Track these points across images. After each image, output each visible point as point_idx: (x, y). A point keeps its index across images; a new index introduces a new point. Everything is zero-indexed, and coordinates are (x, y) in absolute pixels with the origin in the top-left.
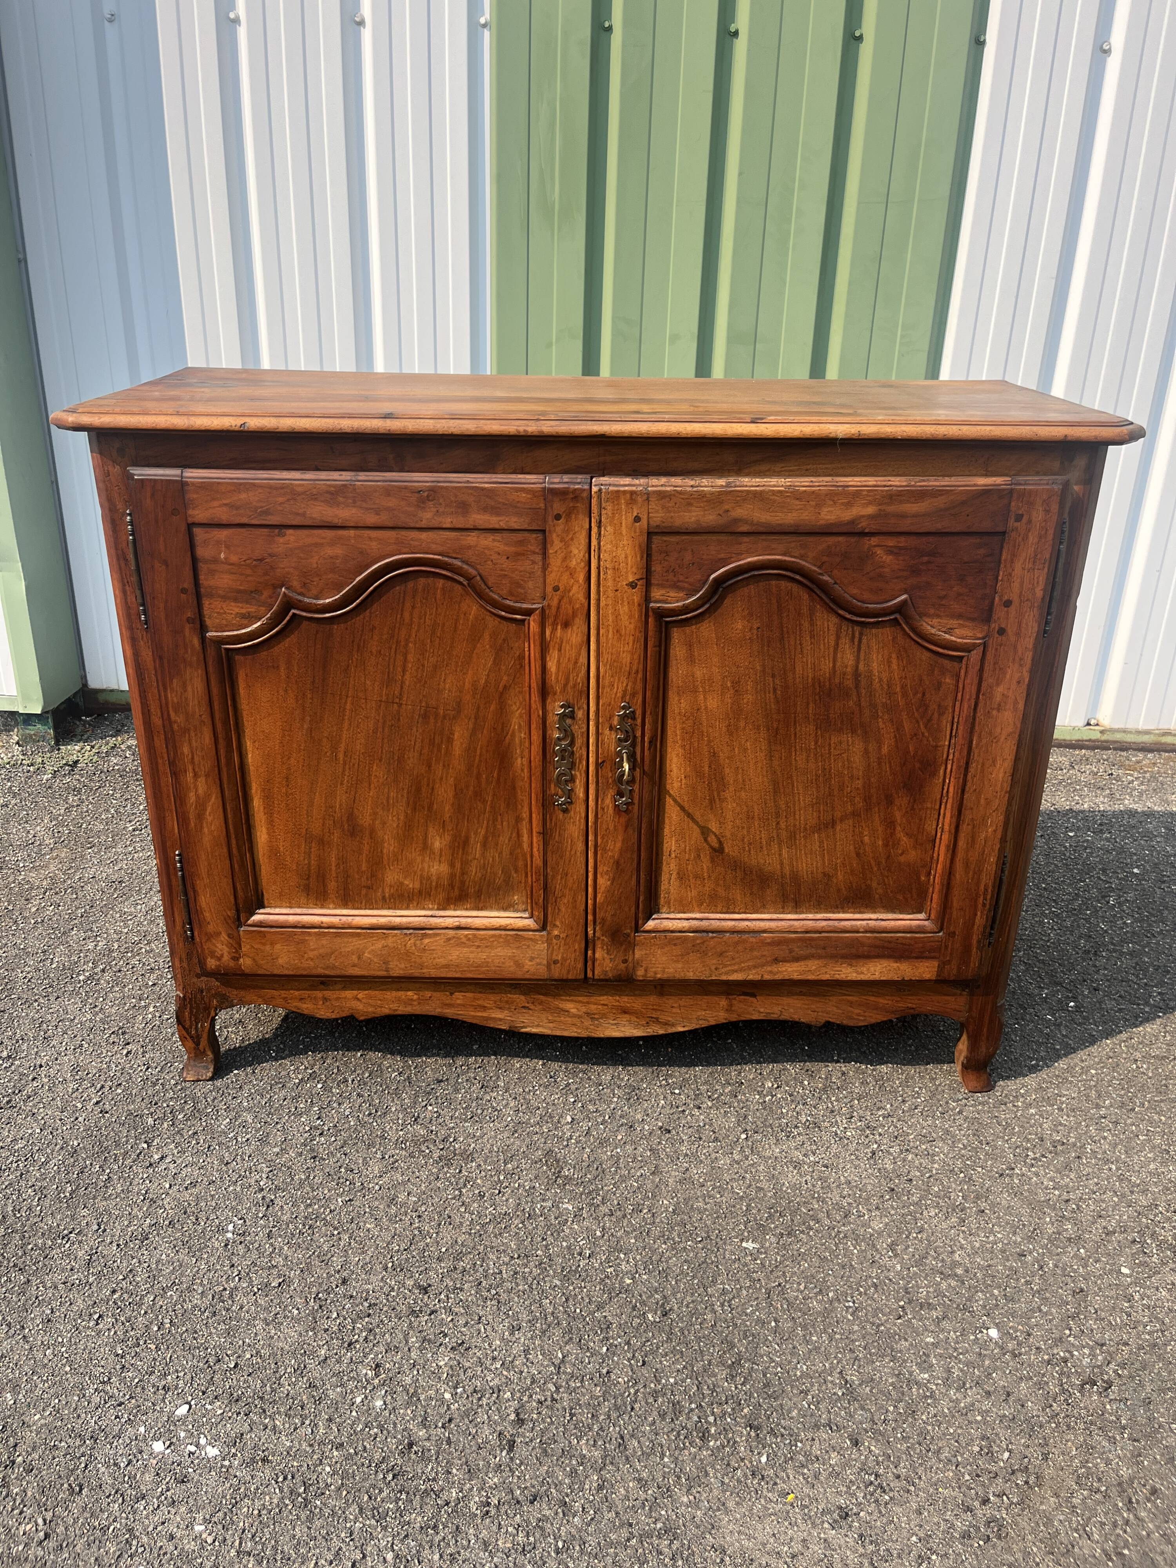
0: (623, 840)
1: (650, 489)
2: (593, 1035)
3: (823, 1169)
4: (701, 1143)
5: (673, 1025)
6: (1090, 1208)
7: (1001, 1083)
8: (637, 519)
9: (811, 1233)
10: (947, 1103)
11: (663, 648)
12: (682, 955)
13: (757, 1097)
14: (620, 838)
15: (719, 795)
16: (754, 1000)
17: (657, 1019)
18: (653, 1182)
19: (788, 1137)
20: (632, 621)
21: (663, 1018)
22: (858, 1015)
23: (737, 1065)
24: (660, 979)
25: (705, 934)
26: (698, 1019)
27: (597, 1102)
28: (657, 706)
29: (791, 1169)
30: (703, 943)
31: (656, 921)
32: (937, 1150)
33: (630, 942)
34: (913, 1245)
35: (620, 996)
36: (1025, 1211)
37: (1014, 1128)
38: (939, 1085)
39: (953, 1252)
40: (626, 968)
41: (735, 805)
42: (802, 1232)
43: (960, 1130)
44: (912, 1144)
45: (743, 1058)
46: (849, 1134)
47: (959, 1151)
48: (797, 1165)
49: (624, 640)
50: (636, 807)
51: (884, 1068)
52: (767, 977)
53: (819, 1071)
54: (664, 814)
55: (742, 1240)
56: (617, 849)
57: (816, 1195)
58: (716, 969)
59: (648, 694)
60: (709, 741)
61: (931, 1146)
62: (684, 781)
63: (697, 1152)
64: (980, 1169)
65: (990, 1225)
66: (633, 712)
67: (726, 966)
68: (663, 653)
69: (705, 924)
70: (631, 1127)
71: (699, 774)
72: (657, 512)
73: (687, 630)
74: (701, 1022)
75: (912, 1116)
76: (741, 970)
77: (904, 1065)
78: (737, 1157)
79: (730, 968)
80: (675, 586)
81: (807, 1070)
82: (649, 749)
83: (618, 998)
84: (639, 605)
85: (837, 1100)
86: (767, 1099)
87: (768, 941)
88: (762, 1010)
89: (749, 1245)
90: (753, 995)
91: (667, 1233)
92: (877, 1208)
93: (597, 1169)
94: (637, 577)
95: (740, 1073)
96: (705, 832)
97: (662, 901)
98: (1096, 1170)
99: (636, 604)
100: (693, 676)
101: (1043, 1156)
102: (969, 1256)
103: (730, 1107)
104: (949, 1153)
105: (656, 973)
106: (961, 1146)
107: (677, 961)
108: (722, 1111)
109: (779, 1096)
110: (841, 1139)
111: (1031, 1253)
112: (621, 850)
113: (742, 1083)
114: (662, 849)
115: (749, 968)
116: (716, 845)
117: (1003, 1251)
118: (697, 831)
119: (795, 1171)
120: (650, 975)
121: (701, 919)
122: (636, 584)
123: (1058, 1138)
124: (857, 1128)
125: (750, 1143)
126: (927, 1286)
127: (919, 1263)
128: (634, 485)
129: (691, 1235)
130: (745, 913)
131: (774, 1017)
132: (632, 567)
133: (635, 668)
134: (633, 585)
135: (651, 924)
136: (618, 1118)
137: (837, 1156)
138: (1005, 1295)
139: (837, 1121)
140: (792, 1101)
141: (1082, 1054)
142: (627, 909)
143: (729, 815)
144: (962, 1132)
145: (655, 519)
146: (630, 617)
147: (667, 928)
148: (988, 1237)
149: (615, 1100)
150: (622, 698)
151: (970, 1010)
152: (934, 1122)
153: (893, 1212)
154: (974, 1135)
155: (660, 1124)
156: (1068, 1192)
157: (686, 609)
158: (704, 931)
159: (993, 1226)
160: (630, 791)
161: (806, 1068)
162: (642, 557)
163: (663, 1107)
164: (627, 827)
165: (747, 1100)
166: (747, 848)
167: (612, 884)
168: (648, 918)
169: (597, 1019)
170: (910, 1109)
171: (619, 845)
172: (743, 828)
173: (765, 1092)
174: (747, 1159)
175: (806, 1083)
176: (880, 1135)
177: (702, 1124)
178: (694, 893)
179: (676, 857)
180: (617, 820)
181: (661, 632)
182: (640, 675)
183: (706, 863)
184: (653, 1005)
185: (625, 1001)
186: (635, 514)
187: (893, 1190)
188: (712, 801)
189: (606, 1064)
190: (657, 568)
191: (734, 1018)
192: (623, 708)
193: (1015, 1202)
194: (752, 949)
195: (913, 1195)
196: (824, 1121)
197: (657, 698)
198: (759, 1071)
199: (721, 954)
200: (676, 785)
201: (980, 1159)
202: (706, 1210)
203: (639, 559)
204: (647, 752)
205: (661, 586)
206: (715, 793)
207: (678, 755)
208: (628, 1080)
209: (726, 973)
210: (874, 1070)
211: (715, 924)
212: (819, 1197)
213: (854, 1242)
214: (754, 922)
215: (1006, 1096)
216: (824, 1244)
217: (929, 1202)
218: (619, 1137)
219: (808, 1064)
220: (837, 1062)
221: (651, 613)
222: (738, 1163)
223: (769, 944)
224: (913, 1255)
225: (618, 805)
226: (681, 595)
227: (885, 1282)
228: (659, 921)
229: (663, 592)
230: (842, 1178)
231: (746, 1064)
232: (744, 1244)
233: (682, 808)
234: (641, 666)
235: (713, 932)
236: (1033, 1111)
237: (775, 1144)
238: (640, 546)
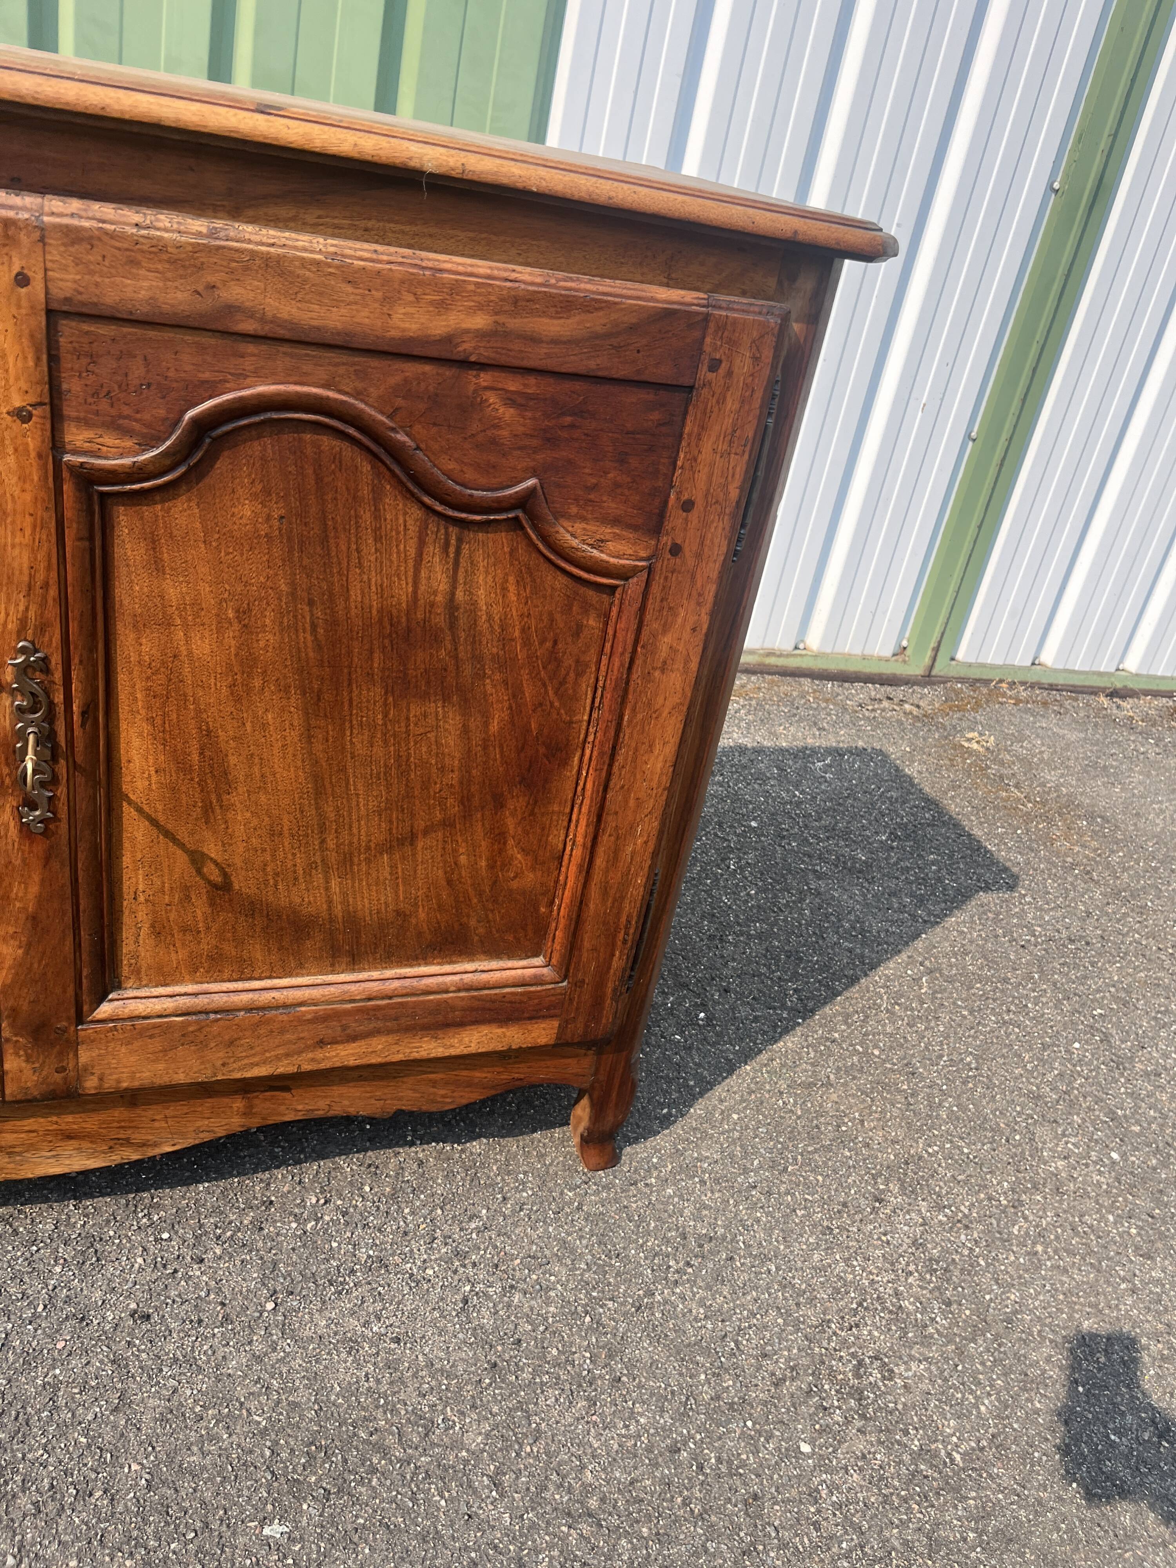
0: (43, 881)
1: (46, 219)
2: (14, 1177)
3: (393, 1346)
4: (201, 1329)
5: (156, 1145)
6: (751, 1341)
7: (628, 1149)
8: (22, 280)
9: (375, 1482)
10: (562, 1193)
11: (98, 543)
12: (164, 1051)
13: (294, 1225)
14: (36, 878)
15: (219, 799)
16: (287, 1095)
17: (127, 1140)
18: (115, 1427)
19: (340, 1293)
20: (27, 486)
21: (137, 1137)
22: (443, 1096)
23: (264, 1171)
24: (126, 1089)
25: (202, 1017)
26: (198, 1131)
27: (26, 1279)
28: (92, 649)
29: (344, 1355)
30: (200, 1030)
31: (116, 1003)
32: (553, 1278)
33: (68, 1041)
34: (526, 1468)
35: (58, 1115)
36: (673, 1366)
37: (649, 1224)
38: (550, 1164)
39: (583, 1467)
40: (65, 1079)
41: (248, 815)
42: (361, 1482)
43: (581, 1238)
44: (518, 1274)
45: (274, 1157)
46: (430, 1272)
47: (582, 1275)
48: (352, 1345)
49: (13, 522)
50: (64, 826)
51: (476, 1146)
52: (307, 1067)
53: (386, 1164)
54: (120, 832)
55: (263, 1523)
56: (30, 896)
57: (382, 1401)
58: (223, 1065)
59: (73, 627)
60: (199, 711)
61: (544, 1273)
62: (154, 778)
63: (193, 1351)
64: (610, 1304)
65: (630, 1403)
66: (45, 660)
67: (240, 1059)
68: (98, 552)
69: (202, 1001)
70: (83, 1319)
71: (182, 765)
72: (65, 269)
73: (147, 511)
74: (202, 1135)
75: (515, 1225)
76: (264, 1062)
77: (503, 1137)
78: (258, 1347)
79: (246, 1061)
80: (114, 425)
81: (370, 1166)
82: (83, 725)
83: (55, 1119)
84: (40, 456)
85: (412, 1213)
86: (309, 1226)
87: (309, 1017)
88: (300, 1107)
89: (274, 1530)
90: (287, 1089)
91: (135, 1533)
92: (474, 1407)
93: (16, 1418)
94: (31, 398)
95: (268, 1184)
96: (197, 859)
97: (125, 971)
98: (752, 1275)
99: (33, 454)
100: (162, 597)
101: (688, 1264)
102: (604, 1470)
103: (251, 1251)
104: (568, 1281)
105: (119, 1081)
106: (583, 1266)
107: (156, 1061)
108: (238, 1263)
109: (327, 1218)
110: (418, 1282)
111: (685, 1444)
112: (40, 900)
113: (271, 1202)
114: (121, 889)
115: (278, 1058)
116: (215, 876)
117: (649, 1450)
118: (182, 859)
119: (350, 1359)
120: (109, 1084)
121: (196, 995)
122: (30, 416)
123: (704, 1232)
124: (440, 1259)
125: (280, 1318)
126: (551, 1546)
127: (536, 1501)
128: (11, 207)
129: (177, 1527)
130: (270, 977)
131: (320, 1113)
132: (17, 379)
133: (40, 577)
134: (22, 415)
135: (105, 1009)
136: (60, 1304)
137: (413, 1317)
138: (658, 1534)
139: (411, 1251)
140: (347, 1224)
141: (719, 1091)
142: (58, 990)
143: (239, 831)
144: (584, 1242)
145: (61, 284)
146: (23, 478)
147: (136, 1013)
148: (626, 1427)
149: (58, 1269)
150: (19, 633)
151: (596, 1073)
152: (546, 1231)
153: (495, 1409)
154: (600, 1243)
155: (133, 1306)
156: (723, 1321)
157: (138, 473)
158: (200, 1012)
159: (633, 1404)
160: (50, 798)
161: (368, 1162)
162: (38, 359)
163: (141, 1270)
164: (47, 860)
165: (278, 1234)
166: (271, 882)
167: (26, 953)
168: (102, 998)
169: (20, 1154)
170: (514, 1211)
171: (34, 889)
172: (264, 850)
173: (305, 1215)
174: (274, 1350)
175: (367, 1189)
176: (474, 1265)
177: (203, 1294)
178: (182, 954)
179: (147, 901)
180: (27, 848)
181: (91, 513)
182: (53, 592)
183: (200, 908)
184: (118, 1122)
185: (70, 1121)
186: (16, 269)
187: (495, 1365)
188: (207, 809)
189: (46, 1200)
190: (72, 385)
191: (255, 1122)
192: (23, 651)
193: (660, 1353)
194: (282, 1031)
195: (523, 1370)
196: (393, 1255)
197: (93, 635)
198: (297, 1179)
199: (231, 1043)
200: (141, 784)
201: (609, 1284)
202: (204, 1468)
203: (31, 363)
204: (77, 731)
205: (86, 423)
206: (213, 797)
207: (141, 734)
208: (83, 1226)
209: (240, 1069)
210: (463, 1151)
211: (220, 1000)
212: (386, 1403)
213: (440, 1484)
214: (285, 992)
215: (636, 1170)
216: (393, 1500)
217: (545, 1378)
218: (60, 1345)
219: (370, 1153)
220: (412, 1144)
221: (66, 474)
222: (259, 1359)
223: (309, 1021)
224: (528, 1489)
225: (28, 824)
226: (129, 443)
227: (487, 1555)
228: (121, 1002)
229: (89, 434)
230: (420, 1358)
231: (278, 1167)
232: (267, 1531)
233: (154, 822)
234: (54, 575)
235: (216, 1012)
236: (670, 1191)
237: (320, 1311)
238: (32, 336)
